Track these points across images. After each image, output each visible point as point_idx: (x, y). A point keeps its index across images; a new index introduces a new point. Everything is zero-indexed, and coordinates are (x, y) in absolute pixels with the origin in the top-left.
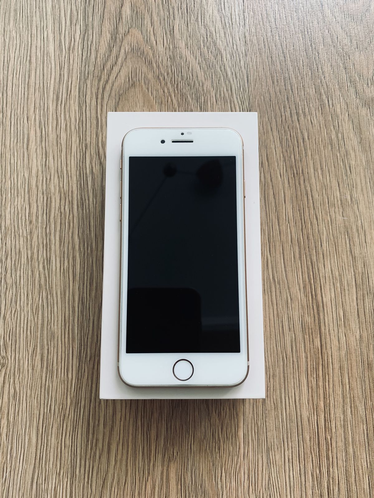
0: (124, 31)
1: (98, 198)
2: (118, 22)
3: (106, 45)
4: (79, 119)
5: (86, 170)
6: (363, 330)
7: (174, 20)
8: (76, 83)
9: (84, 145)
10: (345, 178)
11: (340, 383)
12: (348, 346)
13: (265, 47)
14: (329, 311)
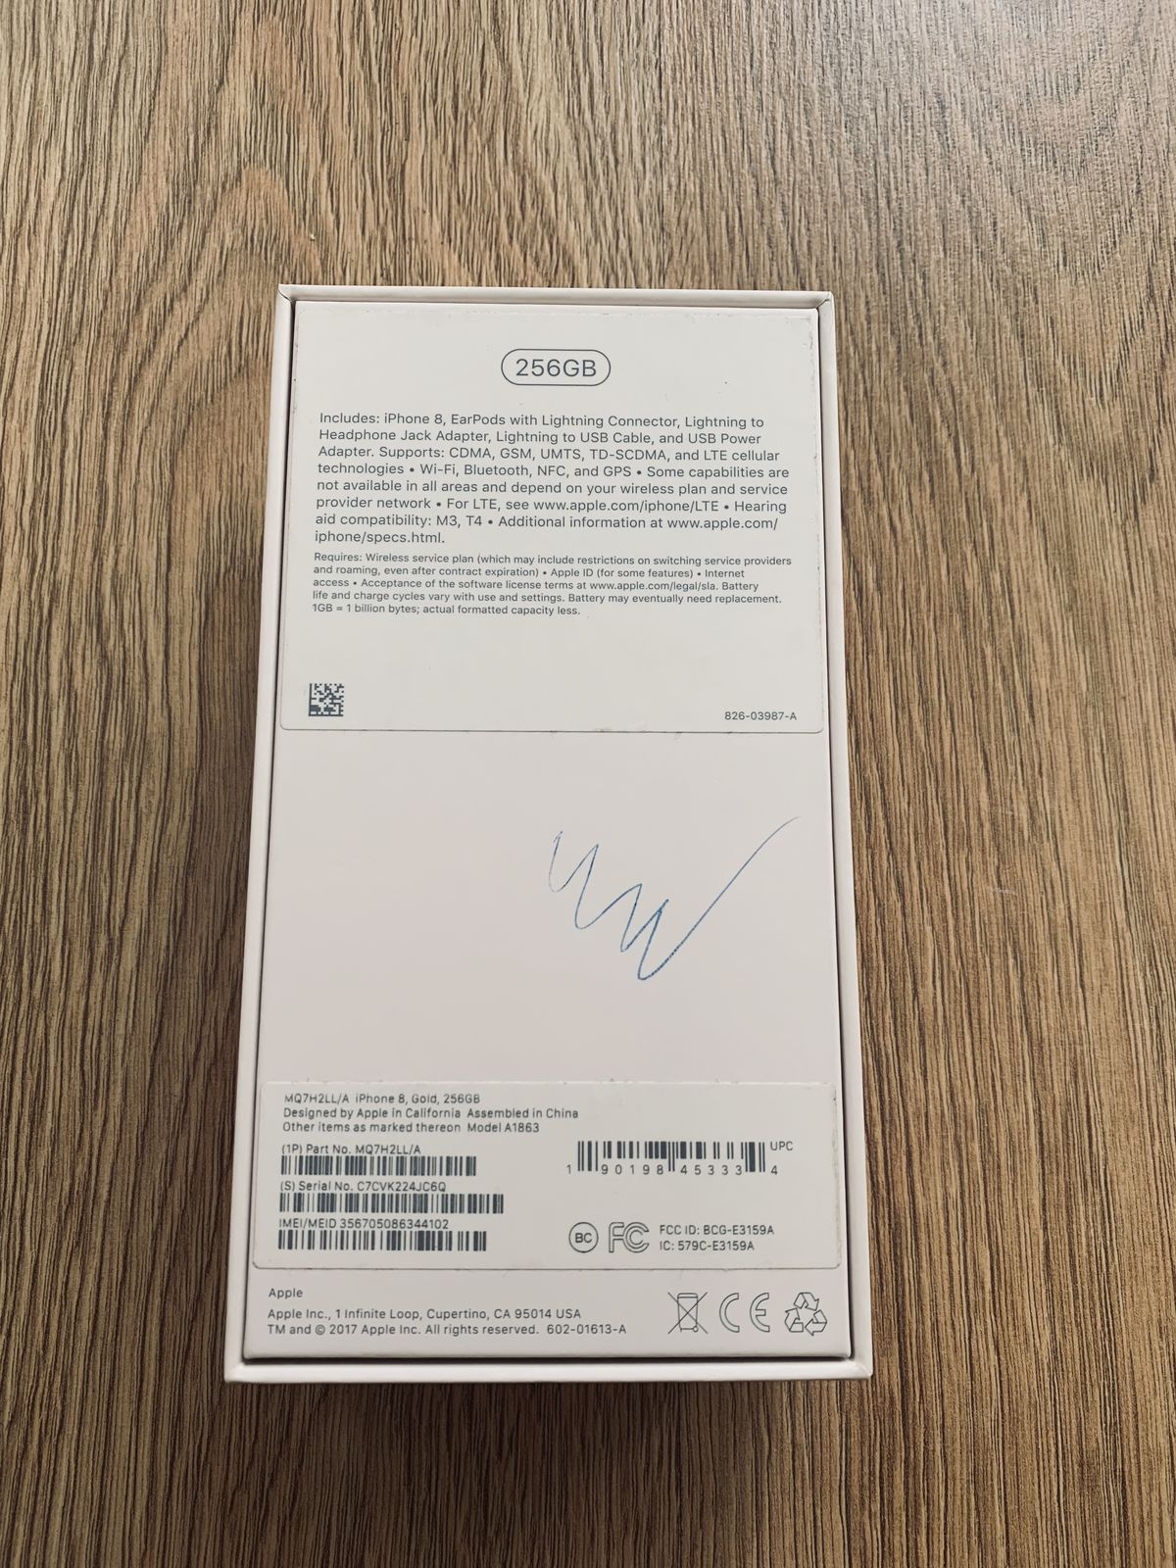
0: (222, 173)
1: (84, 788)
2: (201, 141)
3: (155, 222)
4: (37, 490)
5: (48, 678)
6: (1064, 1329)
7: (407, 140)
8: (34, 355)
9: (45, 586)
10: (1010, 738)
11: (974, 1538)
12: (1005, 1390)
13: (732, 249)
14: (935, 1248)
